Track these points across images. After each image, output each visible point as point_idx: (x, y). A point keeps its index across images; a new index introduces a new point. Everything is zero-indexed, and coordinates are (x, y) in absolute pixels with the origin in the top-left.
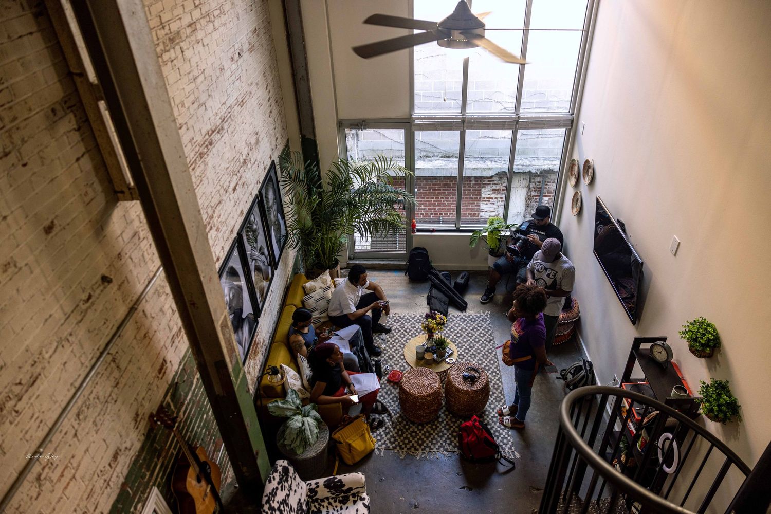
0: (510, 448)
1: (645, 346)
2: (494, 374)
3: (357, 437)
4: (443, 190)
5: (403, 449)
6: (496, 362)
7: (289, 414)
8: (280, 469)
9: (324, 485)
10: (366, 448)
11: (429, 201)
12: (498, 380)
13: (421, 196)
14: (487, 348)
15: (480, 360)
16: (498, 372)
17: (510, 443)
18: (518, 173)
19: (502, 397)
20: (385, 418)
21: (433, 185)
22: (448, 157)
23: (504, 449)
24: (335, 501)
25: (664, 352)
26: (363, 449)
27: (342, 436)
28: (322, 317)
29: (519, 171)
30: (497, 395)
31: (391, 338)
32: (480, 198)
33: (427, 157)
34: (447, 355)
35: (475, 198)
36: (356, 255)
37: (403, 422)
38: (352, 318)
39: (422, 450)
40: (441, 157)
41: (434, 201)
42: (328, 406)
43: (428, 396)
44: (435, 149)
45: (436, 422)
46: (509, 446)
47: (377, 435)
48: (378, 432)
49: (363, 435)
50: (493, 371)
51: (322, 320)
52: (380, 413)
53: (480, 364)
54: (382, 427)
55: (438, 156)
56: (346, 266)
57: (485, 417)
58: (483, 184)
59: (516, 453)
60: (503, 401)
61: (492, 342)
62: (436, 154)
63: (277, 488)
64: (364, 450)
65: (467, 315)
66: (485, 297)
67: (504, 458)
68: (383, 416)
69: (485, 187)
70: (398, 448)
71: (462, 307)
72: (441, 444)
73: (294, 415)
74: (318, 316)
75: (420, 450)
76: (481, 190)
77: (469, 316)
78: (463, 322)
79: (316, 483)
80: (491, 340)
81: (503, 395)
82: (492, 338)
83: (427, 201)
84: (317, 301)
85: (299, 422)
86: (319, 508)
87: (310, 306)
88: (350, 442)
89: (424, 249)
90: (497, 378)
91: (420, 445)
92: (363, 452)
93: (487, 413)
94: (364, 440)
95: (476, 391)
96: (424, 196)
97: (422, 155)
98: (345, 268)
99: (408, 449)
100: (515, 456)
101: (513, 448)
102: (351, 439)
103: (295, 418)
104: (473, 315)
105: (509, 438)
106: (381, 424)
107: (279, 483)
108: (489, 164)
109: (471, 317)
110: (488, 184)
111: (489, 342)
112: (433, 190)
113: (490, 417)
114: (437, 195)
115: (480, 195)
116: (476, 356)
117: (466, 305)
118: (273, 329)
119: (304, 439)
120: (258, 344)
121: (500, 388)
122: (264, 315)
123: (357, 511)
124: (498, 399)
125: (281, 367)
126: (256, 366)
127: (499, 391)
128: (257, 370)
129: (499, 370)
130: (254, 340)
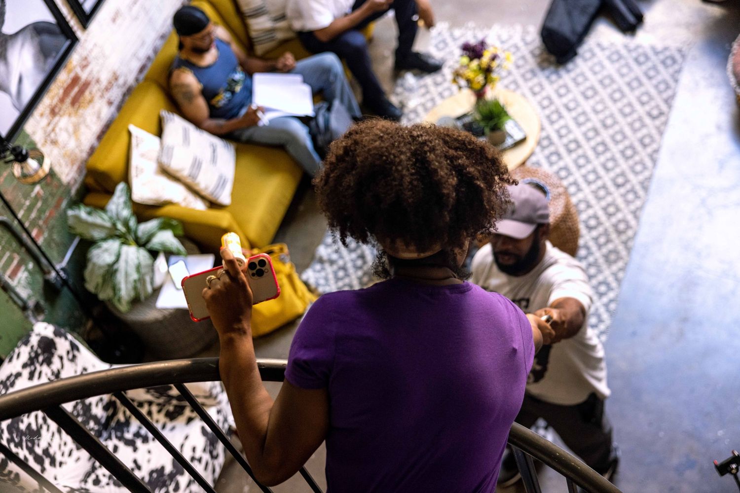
2: (630, 196)
6: (648, 169)
7: (97, 234)
8: (34, 340)
12: (634, 212)
14: (644, 131)
15: (613, 159)
16: (641, 193)
19: (624, 253)
24: (159, 411)
30: (616, 246)
31: (437, 84)
34: (509, 142)
50: (632, 190)
53: (561, 179)
60: (620, 264)
61: (663, 119)
63: (18, 375)
65: (632, 45)
71: (630, 24)
73: (105, 239)
77: (637, 46)
78: (613, 62)
80: (662, 113)
81: (629, 250)
82: (665, 108)
85: (110, 254)
87: (248, 4)
90: (632, 207)
103: (105, 245)
104: (646, 46)
107: (25, 366)
109: (640, 50)
111: (654, 118)
116: (607, 149)
117: (640, 18)
118: (156, 51)
119: (115, 289)
120: (87, 85)
121: (630, 233)
122: (114, 20)
123: (187, 438)
124: (613, 257)
125: (130, 134)
126: (83, 129)
127: (624, 237)
128: (88, 136)
129: (646, 189)
130: (63, 77)
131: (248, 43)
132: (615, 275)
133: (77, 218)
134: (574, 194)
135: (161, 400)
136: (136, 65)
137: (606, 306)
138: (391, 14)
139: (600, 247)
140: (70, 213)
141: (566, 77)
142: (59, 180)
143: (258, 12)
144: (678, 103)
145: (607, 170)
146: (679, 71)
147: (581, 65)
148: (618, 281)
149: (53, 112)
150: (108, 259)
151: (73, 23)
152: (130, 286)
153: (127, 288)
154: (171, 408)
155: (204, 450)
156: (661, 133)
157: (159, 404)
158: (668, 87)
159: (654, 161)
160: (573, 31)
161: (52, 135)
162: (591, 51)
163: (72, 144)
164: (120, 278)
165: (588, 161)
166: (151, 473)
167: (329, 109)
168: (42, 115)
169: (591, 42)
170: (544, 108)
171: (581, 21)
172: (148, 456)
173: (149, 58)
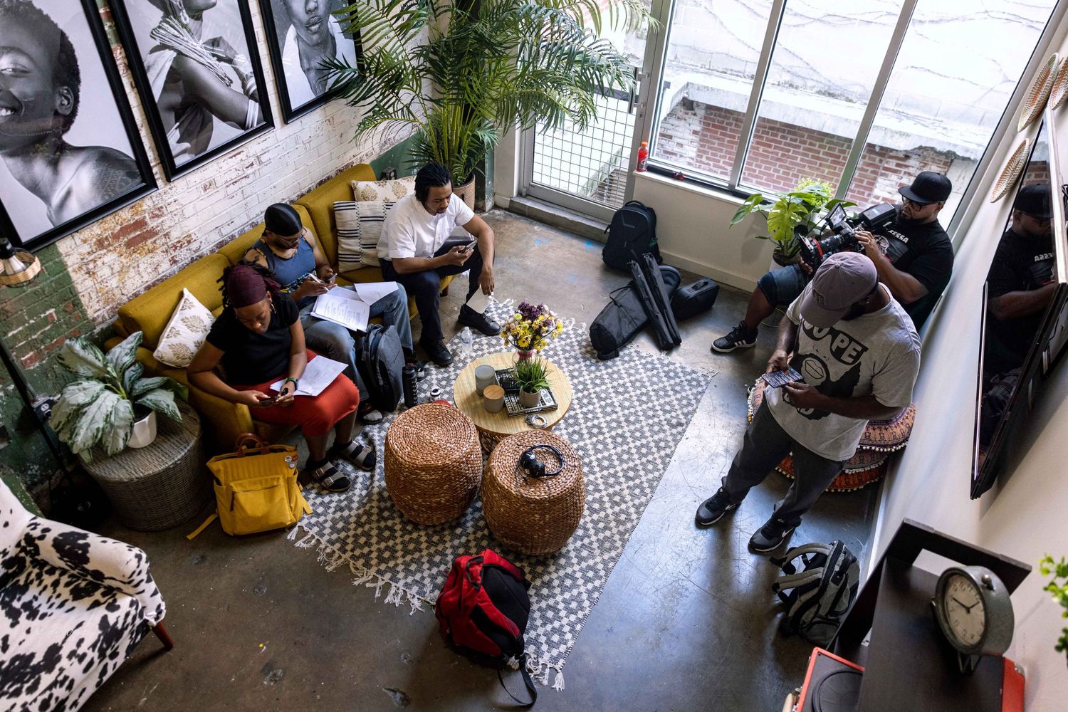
0: (554, 660)
1: (930, 564)
2: (637, 491)
3: (259, 487)
4: (802, 160)
5: (345, 552)
6: (658, 470)
7: (83, 370)
9: (55, 540)
10: (266, 516)
11: (769, 175)
12: (637, 507)
13: (757, 160)
14: (662, 435)
15: (628, 453)
16: (648, 491)
17: (563, 648)
18: (964, 159)
19: (619, 544)
20: (360, 480)
21: (785, 144)
22: (831, 95)
23: (539, 653)
24: (68, 585)
25: (978, 613)
26: (259, 513)
27: (226, 473)
28: (367, 256)
29: (967, 155)
30: (613, 535)
31: (490, 345)
32: (869, 195)
33: (791, 85)
34: (540, 406)
35: (859, 192)
36: (532, 191)
37: (385, 502)
38: (399, 270)
39: (378, 572)
40: (819, 92)
41: (778, 177)
42: (213, 399)
43: (426, 469)
44: (811, 72)
45: (446, 533)
46: (555, 652)
47: (322, 504)
48: (327, 499)
49: (272, 488)
50: (640, 486)
51: (364, 261)
52: (358, 466)
54: (340, 493)
55: (812, 88)
56: (507, 205)
57: (552, 568)
58: (885, 169)
59: (560, 676)
60: (613, 554)
61: (680, 429)
62: (810, 83)
64: (262, 517)
65: (666, 362)
66: (724, 342)
67: (526, 673)
68: (361, 473)
69: (886, 175)
70: (338, 545)
71: (668, 345)
72: (423, 578)
73: (88, 379)
74: (357, 248)
75: (374, 569)
76: (875, 179)
77: (670, 363)
78: (647, 370)
79: (47, 530)
80: (680, 424)
81: (624, 542)
82: (684, 421)
83: (764, 174)
84: (364, 219)
85: (86, 395)
86: (32, 582)
87: (344, 223)
88: (235, 489)
89: (651, 211)
90: (637, 502)
91: (381, 560)
92: (257, 520)
93: (562, 561)
94: (271, 498)
95: (528, 501)
96: (762, 161)
97: (782, 81)
98: (506, 209)
99: (353, 557)
100: (552, 681)
101: (561, 661)
102: (241, 485)
103: (85, 384)
104: (678, 365)
105: (569, 636)
106: (343, 485)
108: (907, 126)
109: (672, 367)
110: (895, 171)
111: (673, 426)
112: (783, 155)
113: (562, 573)
114: (788, 168)
115: (871, 190)
116: (625, 442)
117: (677, 342)
118: (242, 233)
119: (73, 433)
120: (152, 233)
121: (629, 525)
122: (205, 189)
123: (80, 625)
124: (607, 545)
125: (181, 295)
126: (132, 273)
127: (621, 528)
128: (135, 282)
129: (652, 488)
130: (125, 215)
131: (334, 258)
132: (605, 562)
133: (70, 348)
134: (586, 475)
135: (75, 572)
136: (215, 238)
137: (590, 592)
138: (467, 273)
139: (597, 532)
140: (67, 342)
141: (603, 371)
142: (84, 313)
143: (351, 235)
144: (696, 419)
145: (622, 461)
146: (702, 393)
147: (618, 364)
148: (607, 570)
149: (100, 244)
150: (81, 398)
151: (157, 170)
152: (90, 434)
153: (86, 434)
154: (83, 584)
155: (93, 646)
156: (676, 442)
157: (72, 576)
158: (689, 404)
159: (665, 465)
160: (620, 334)
161: (91, 266)
162: (629, 355)
163: (114, 282)
164: (84, 422)
165: (606, 448)
166: (13, 660)
167: (382, 331)
168: (85, 241)
169: (631, 349)
170: (578, 391)
171: (627, 330)
172: (24, 635)
173: (232, 237)
